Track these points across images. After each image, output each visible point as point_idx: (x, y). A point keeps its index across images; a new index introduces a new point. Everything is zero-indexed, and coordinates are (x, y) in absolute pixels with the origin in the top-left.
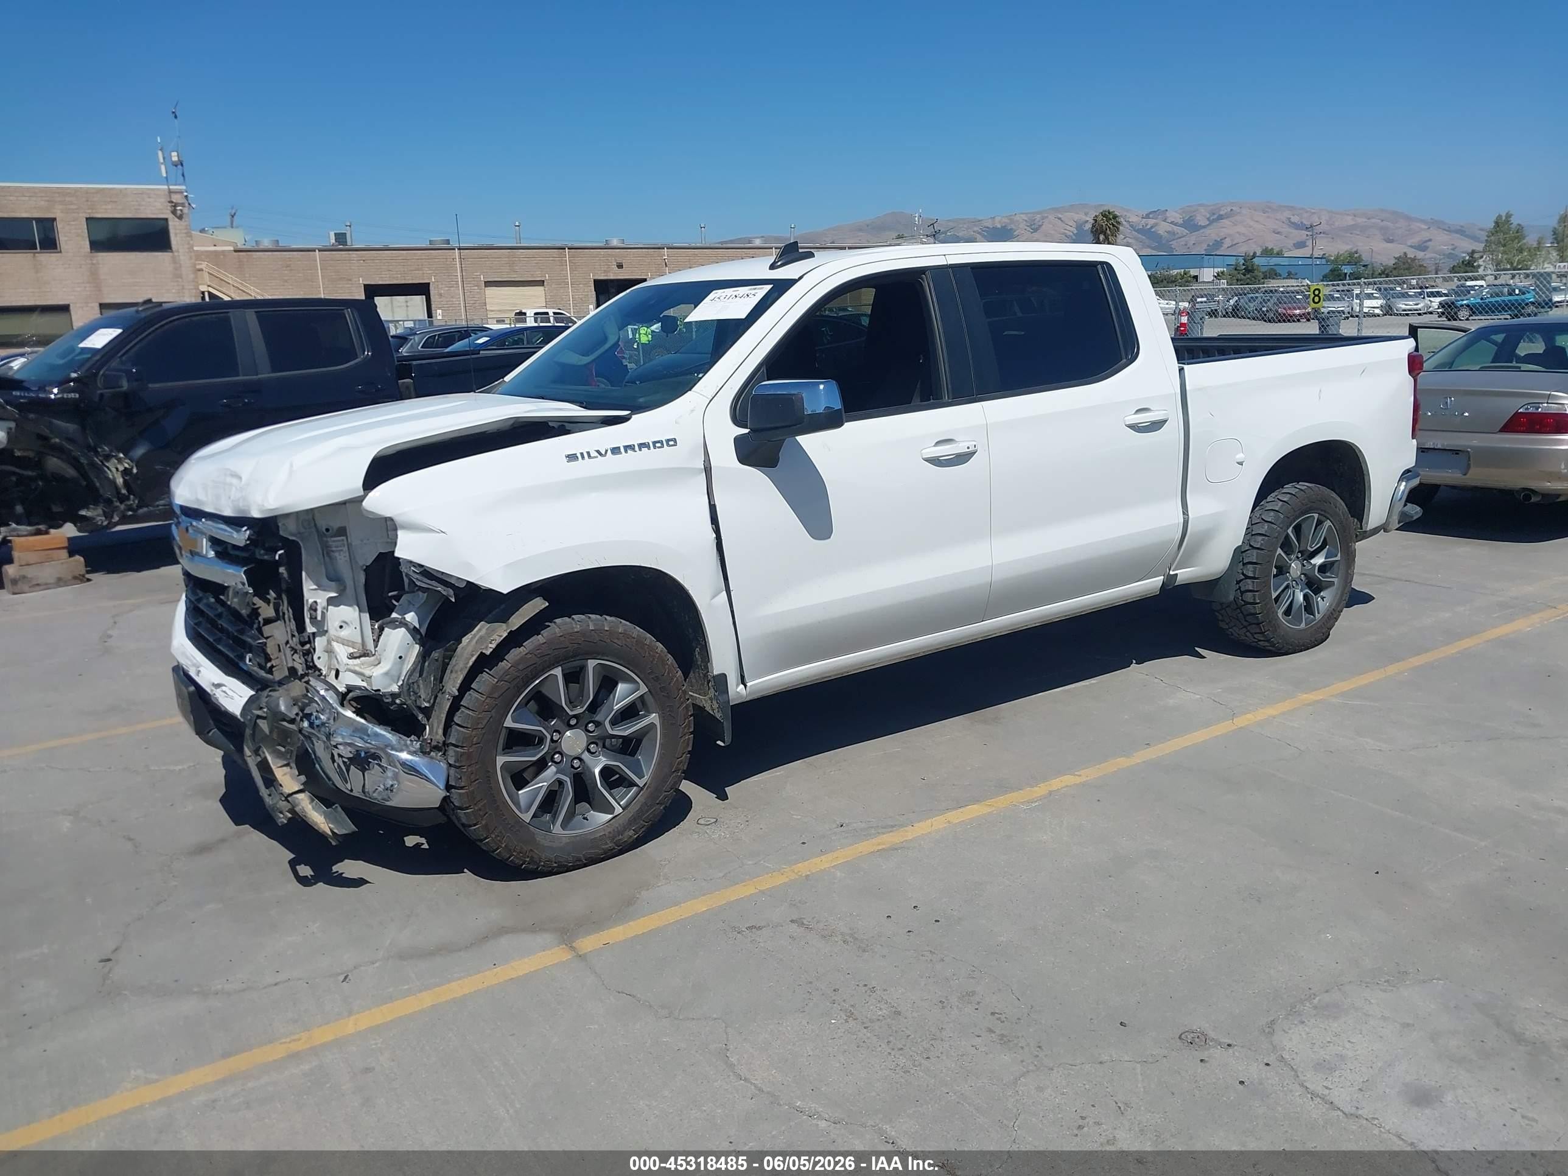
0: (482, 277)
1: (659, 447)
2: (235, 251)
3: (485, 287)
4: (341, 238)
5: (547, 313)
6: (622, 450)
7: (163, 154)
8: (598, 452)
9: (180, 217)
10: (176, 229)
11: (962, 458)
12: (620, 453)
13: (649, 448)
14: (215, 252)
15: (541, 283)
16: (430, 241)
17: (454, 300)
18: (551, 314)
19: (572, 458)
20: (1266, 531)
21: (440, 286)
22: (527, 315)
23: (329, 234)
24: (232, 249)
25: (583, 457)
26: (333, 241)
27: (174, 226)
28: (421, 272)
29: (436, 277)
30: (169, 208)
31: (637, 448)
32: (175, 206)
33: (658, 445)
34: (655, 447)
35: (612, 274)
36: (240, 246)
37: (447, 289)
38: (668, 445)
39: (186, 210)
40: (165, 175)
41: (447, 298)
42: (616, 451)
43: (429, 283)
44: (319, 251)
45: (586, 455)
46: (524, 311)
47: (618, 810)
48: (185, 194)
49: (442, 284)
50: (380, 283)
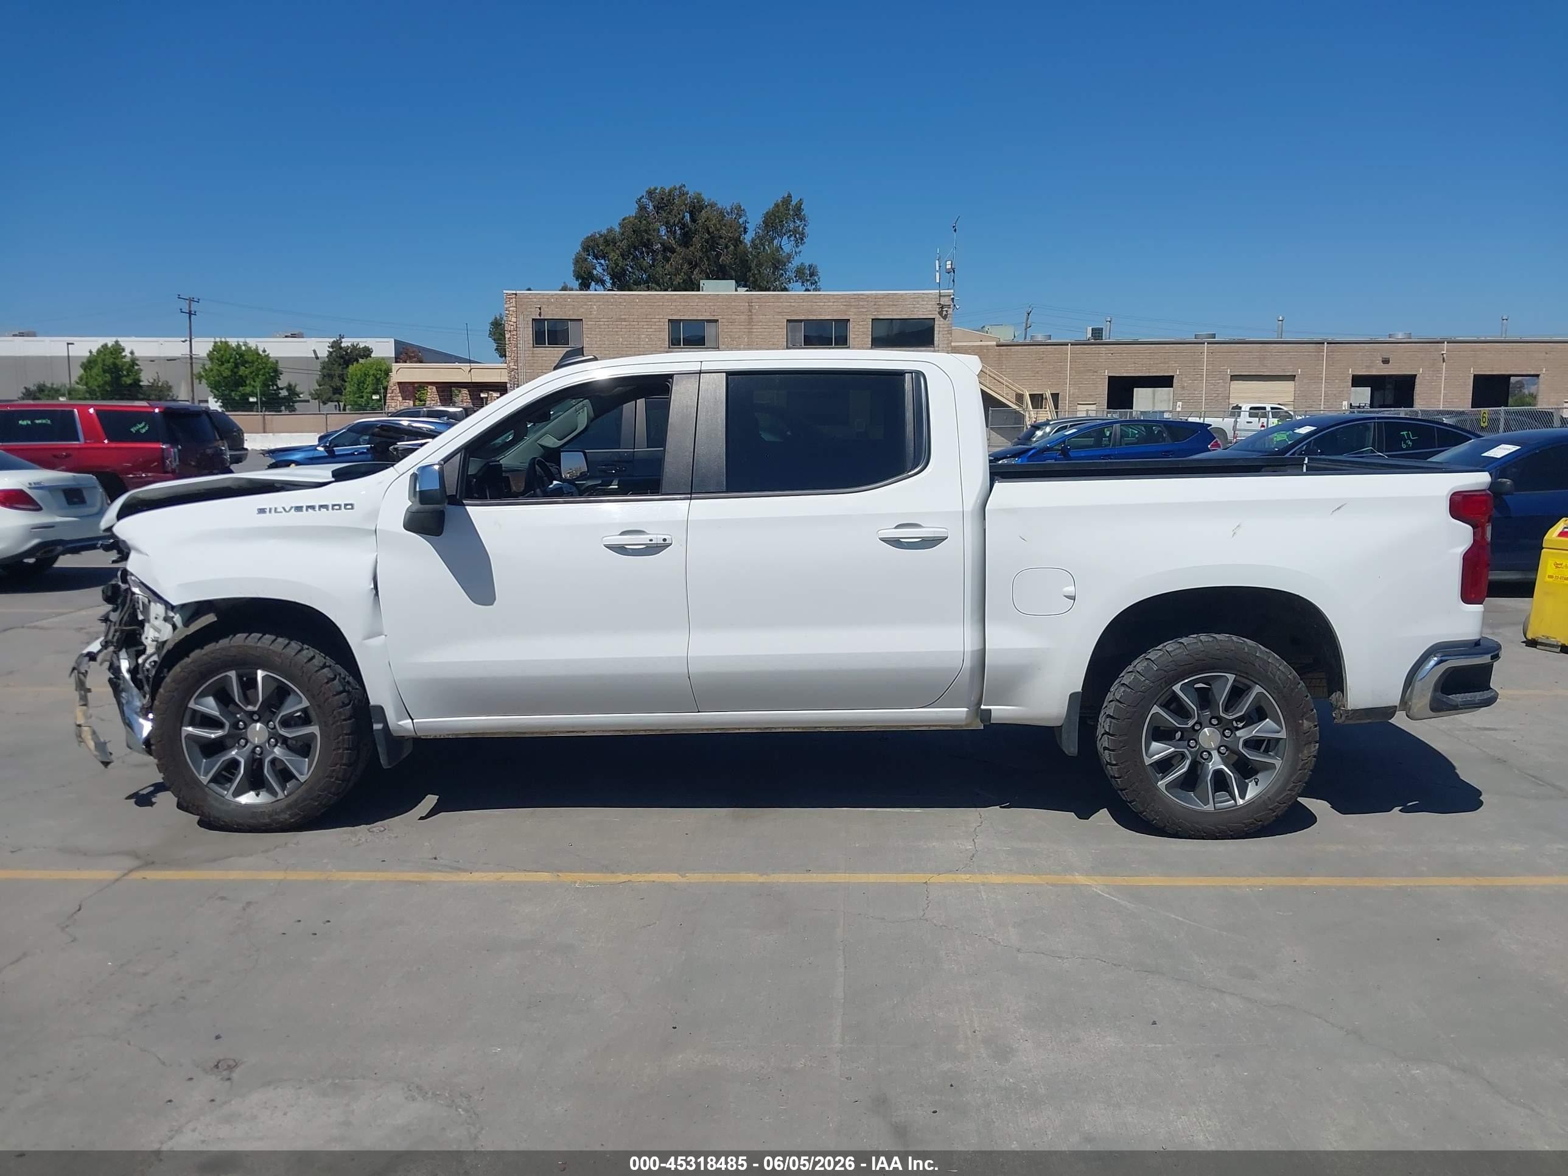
0: (1229, 370)
1: (336, 509)
2: (997, 346)
3: (1231, 380)
4: (1097, 333)
5: (1264, 408)
6: (304, 509)
7: (939, 264)
8: (284, 508)
9: (945, 317)
10: (939, 327)
11: (653, 549)
12: (302, 511)
13: (328, 510)
14: (981, 346)
15: (1292, 378)
16: (1195, 335)
17: (1196, 392)
18: (1268, 409)
19: (262, 511)
20: (1130, 682)
21: (1184, 379)
22: (1243, 409)
23: (1087, 329)
24: (995, 343)
25: (270, 512)
26: (1089, 335)
27: (940, 325)
28: (1167, 365)
29: (1181, 370)
30: (938, 309)
31: (317, 508)
32: (942, 308)
33: (337, 507)
34: (333, 509)
35: (1374, 370)
36: (1002, 341)
37: (1190, 381)
38: (345, 508)
39: (950, 311)
40: (938, 281)
41: (1189, 390)
42: (299, 509)
43: (1173, 377)
44: (1071, 345)
45: (273, 511)
46: (1240, 405)
47: (281, 795)
48: (952, 297)
49: (1186, 377)
50: (1125, 375)
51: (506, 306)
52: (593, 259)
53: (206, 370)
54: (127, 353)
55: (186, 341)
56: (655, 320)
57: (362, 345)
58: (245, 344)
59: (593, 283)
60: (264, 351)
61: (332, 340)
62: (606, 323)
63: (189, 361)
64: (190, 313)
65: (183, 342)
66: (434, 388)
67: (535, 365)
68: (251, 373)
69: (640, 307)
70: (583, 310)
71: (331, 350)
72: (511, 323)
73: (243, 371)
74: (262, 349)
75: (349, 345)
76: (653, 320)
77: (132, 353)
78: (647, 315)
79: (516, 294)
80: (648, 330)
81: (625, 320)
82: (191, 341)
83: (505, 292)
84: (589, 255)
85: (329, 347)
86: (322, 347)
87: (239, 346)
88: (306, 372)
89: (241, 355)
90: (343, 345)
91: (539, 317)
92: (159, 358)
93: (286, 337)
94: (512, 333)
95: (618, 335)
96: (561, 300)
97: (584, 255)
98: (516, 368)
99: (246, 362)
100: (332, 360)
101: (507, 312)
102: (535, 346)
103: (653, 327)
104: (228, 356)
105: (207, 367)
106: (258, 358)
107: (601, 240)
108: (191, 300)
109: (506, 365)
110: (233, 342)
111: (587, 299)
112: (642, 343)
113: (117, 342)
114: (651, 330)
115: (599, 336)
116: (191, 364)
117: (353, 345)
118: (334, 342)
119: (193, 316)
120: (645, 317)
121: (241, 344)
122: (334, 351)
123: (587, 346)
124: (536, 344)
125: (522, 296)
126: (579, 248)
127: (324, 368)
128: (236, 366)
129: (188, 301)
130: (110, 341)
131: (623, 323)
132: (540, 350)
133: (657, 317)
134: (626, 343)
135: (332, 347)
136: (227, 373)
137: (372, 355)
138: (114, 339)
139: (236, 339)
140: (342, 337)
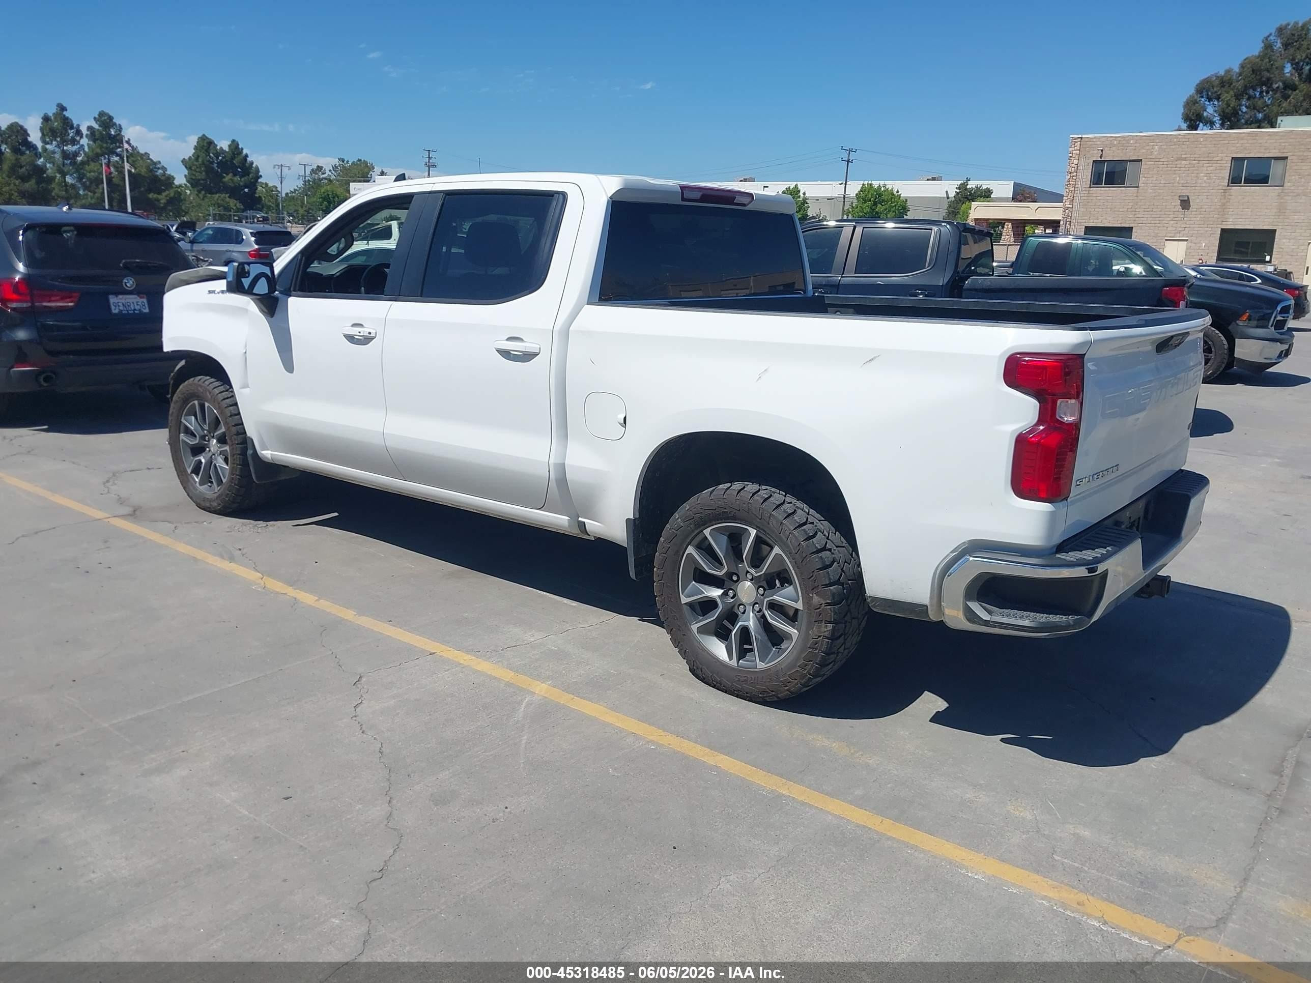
47: (218, 491)
51: (1071, 149)
52: (1206, 101)
53: (853, 207)
54: (801, 194)
55: (842, 183)
56: (1217, 159)
57: (984, 187)
58: (885, 186)
59: (1201, 125)
60: (898, 192)
61: (960, 182)
62: (1165, 163)
63: (842, 199)
64: (848, 161)
65: (840, 184)
66: (1010, 224)
67: (1090, 204)
68: (886, 209)
69: (1203, 146)
70: (1144, 151)
71: (958, 191)
72: (1073, 165)
73: (879, 208)
74: (896, 190)
75: (974, 187)
76: (1215, 159)
77: (804, 194)
78: (1210, 153)
79: (1081, 138)
80: (1208, 169)
81: (1185, 159)
82: (846, 184)
83: (1071, 136)
84: (1202, 97)
85: (957, 188)
86: (950, 188)
87: (879, 187)
88: (938, 210)
89: (880, 195)
90: (968, 187)
91: (1100, 159)
92: (823, 198)
93: (928, 180)
94: (1072, 175)
95: (1175, 174)
96: (1124, 142)
97: (1197, 97)
98: (1071, 206)
99: (883, 201)
100: (958, 199)
101: (1071, 155)
102: (1092, 186)
103: (1214, 165)
104: (870, 196)
105: (854, 205)
106: (892, 198)
107: (1217, 82)
108: (851, 150)
109: (1062, 204)
110: (876, 184)
111: (1151, 140)
112: (1200, 181)
113: (796, 185)
114: (1211, 168)
115: (1155, 176)
116: (844, 202)
117: (977, 187)
118: (961, 184)
119: (850, 163)
120: (1207, 155)
121: (882, 186)
122: (960, 192)
123: (1143, 185)
124: (1093, 184)
125: (1087, 140)
126: (1192, 91)
127: (950, 206)
128: (875, 204)
129: (848, 152)
130: (792, 185)
131: (1183, 162)
132: (1097, 190)
133: (1220, 155)
134: (1182, 181)
135: (959, 188)
136: (867, 210)
137: (992, 196)
138: (795, 183)
139: (878, 182)
140: (968, 180)
